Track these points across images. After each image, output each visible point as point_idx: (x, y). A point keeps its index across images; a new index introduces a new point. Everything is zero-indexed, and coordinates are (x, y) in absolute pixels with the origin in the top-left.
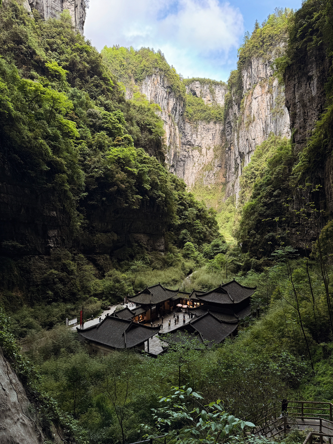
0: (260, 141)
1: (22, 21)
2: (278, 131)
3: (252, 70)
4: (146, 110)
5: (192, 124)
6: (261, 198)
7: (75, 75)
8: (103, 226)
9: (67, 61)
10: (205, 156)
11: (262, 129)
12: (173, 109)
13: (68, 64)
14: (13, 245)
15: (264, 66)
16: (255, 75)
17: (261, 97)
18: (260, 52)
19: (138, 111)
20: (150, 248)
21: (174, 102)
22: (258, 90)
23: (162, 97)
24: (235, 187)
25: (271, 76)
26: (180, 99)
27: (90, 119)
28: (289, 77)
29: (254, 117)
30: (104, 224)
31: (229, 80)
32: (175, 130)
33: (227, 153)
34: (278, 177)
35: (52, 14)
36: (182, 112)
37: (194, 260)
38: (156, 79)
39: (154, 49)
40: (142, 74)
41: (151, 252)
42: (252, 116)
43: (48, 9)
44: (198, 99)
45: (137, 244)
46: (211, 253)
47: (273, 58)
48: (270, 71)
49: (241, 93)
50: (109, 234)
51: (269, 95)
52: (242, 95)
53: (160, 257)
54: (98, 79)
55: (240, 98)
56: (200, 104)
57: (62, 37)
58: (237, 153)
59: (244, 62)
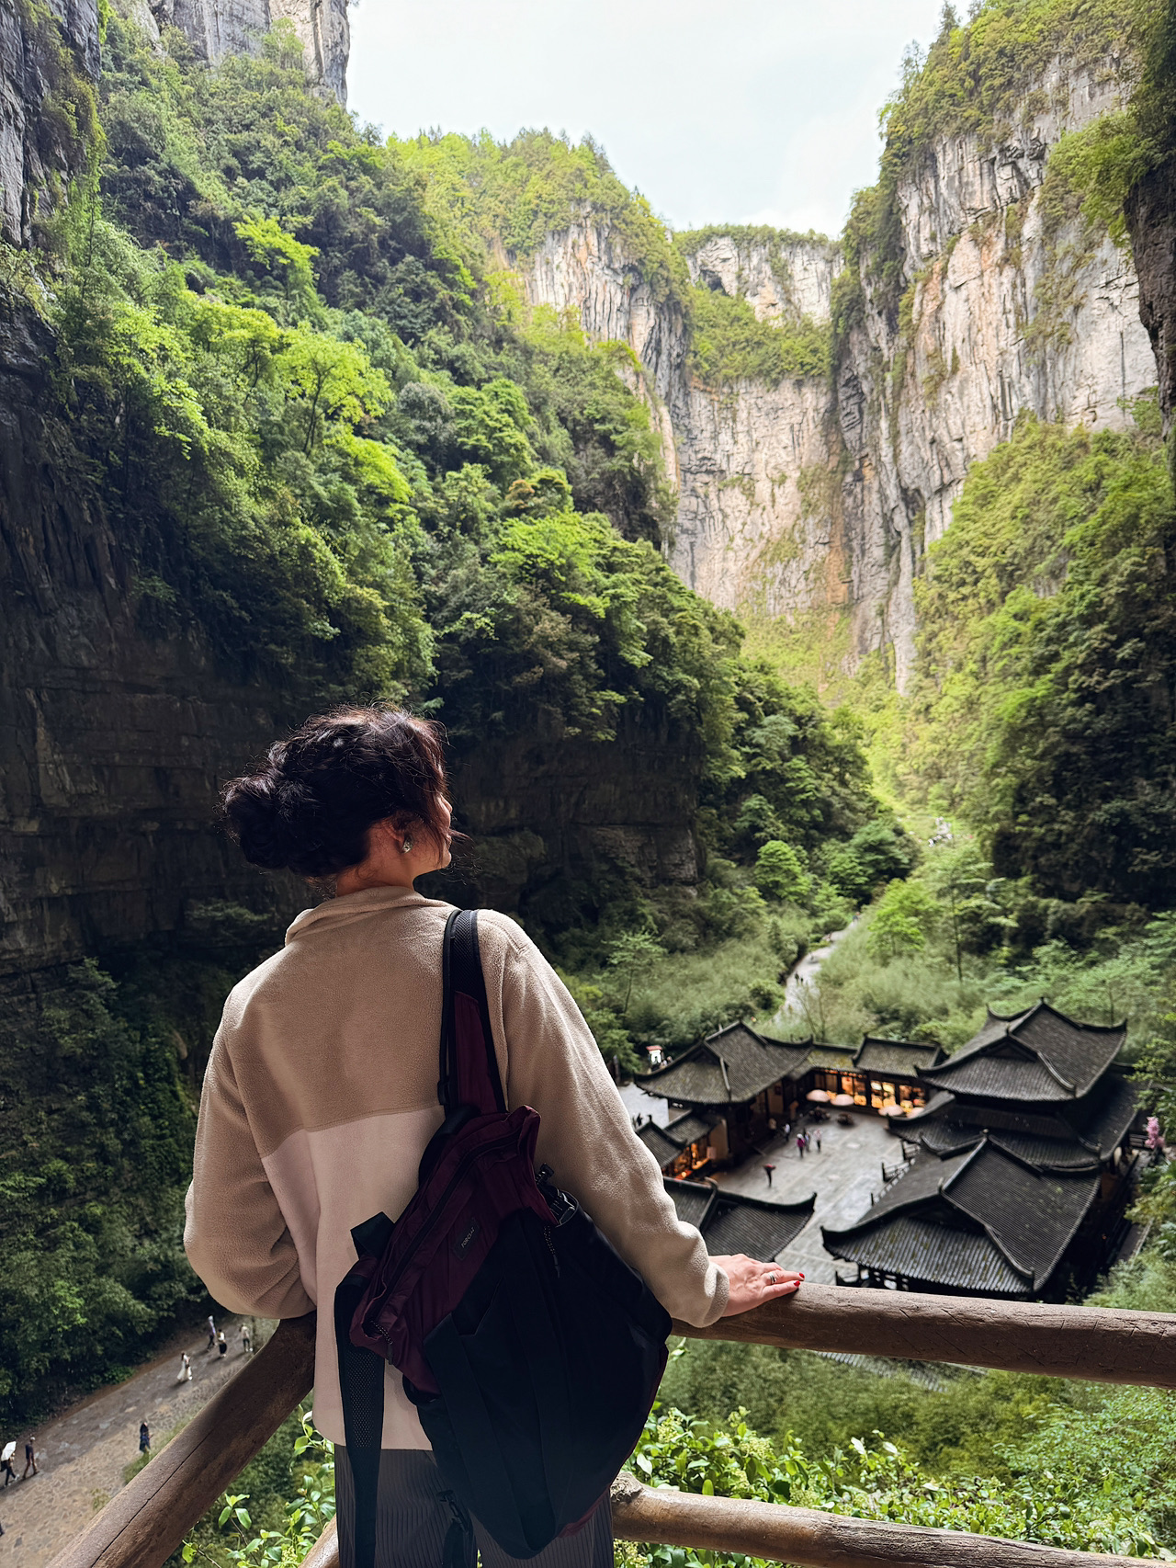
0: (981, 444)
1: (137, 79)
2: (1051, 406)
3: (936, 183)
4: (585, 366)
5: (714, 397)
6: (1068, 671)
7: (336, 262)
8: (492, 809)
9: (304, 210)
10: (769, 508)
11: (988, 402)
12: (647, 346)
13: (309, 220)
14: (228, 917)
15: (985, 166)
16: (953, 201)
17: (978, 282)
18: (966, 114)
19: (558, 370)
20: (648, 876)
21: (652, 323)
22: (965, 257)
23: (607, 305)
24: (893, 617)
25: (1015, 201)
26: (669, 308)
27: (415, 422)
28: (1151, 215)
29: (955, 358)
30: (497, 805)
31: (850, 225)
32: (661, 421)
33: (850, 493)
34: (1128, 593)
35: (233, 39)
36: (678, 356)
37: (803, 906)
38: (582, 241)
39: (567, 134)
40: (530, 227)
41: (652, 887)
42: (949, 356)
43: (220, 23)
44: (729, 301)
45: (605, 867)
46: (857, 875)
47: (1018, 135)
48: (1009, 183)
49: (897, 272)
50: (517, 840)
51: (1009, 272)
52: (902, 279)
53: (687, 906)
54: (418, 269)
55: (894, 290)
56: (739, 319)
57: (280, 123)
58: (893, 493)
59: (906, 155)
